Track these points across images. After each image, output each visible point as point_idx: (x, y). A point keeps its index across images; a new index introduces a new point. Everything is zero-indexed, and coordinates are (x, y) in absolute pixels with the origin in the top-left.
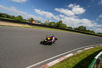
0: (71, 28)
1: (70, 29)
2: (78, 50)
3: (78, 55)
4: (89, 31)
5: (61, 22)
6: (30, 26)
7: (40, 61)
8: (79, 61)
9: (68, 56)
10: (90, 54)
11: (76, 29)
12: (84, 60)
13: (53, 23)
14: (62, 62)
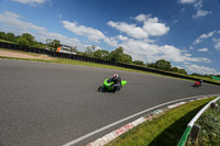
0: (141, 63)
1: (139, 66)
2: (156, 109)
3: (156, 121)
4: (176, 69)
5: (120, 50)
6: (50, 59)
7: (74, 139)
8: (158, 133)
9: (135, 123)
10: (178, 117)
11: (151, 65)
12: (168, 130)
13: (104, 52)
14: (123, 137)
